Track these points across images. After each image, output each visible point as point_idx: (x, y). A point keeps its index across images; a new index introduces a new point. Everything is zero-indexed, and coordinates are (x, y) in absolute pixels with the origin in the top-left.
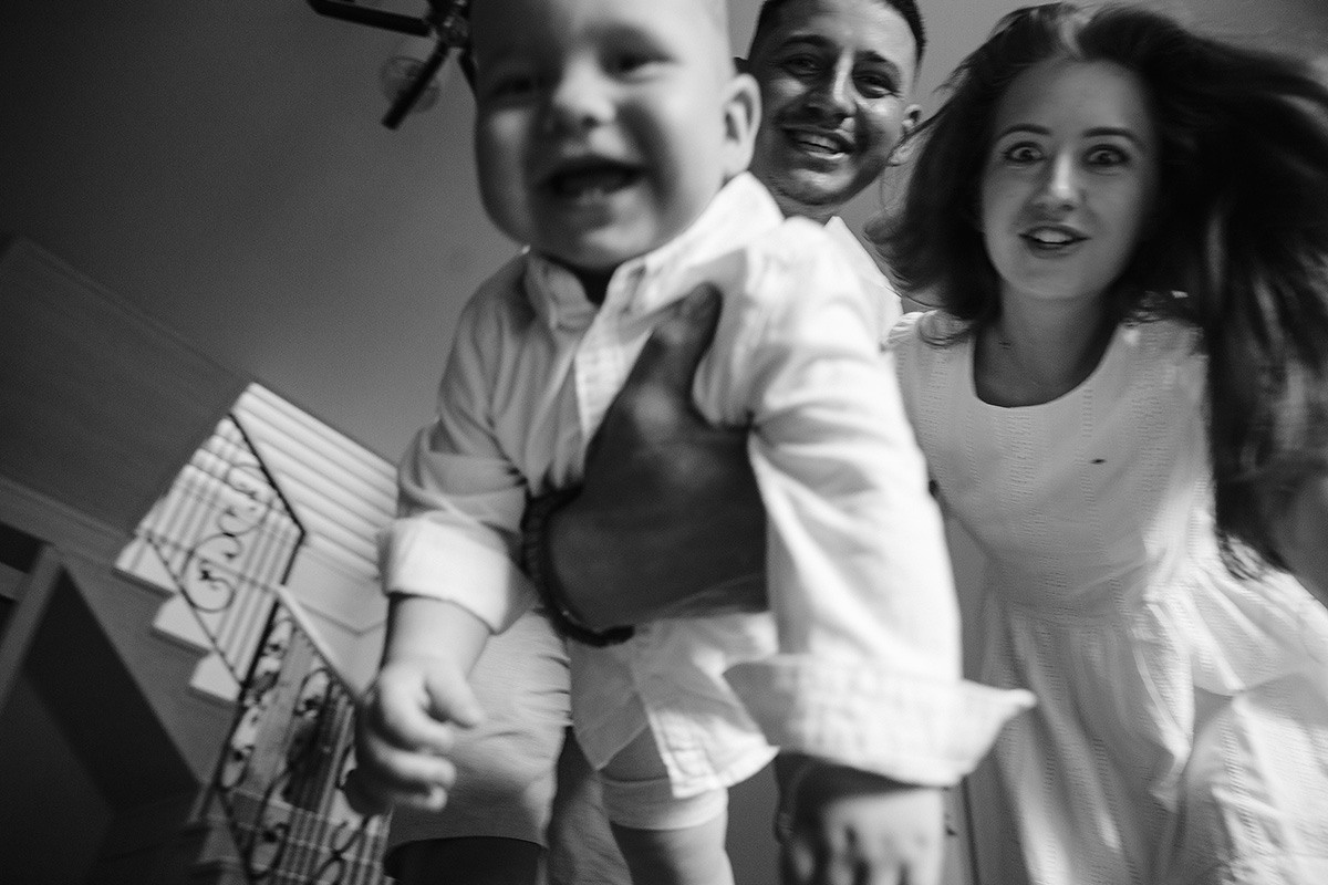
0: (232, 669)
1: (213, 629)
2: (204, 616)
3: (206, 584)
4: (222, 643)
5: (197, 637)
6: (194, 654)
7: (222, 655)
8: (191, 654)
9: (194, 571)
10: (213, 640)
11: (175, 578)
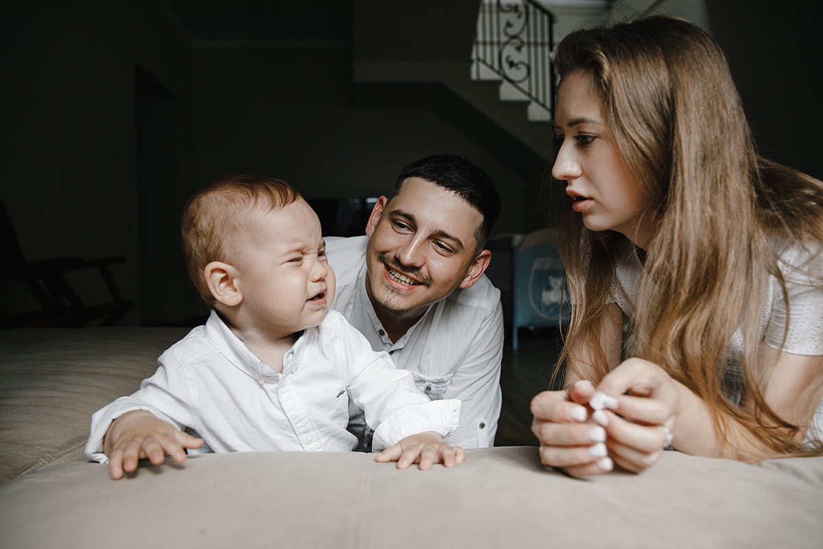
0: (544, 105)
1: (527, 89)
2: (520, 85)
3: (514, 69)
4: (534, 94)
5: (521, 97)
6: (523, 106)
7: (537, 100)
8: (522, 106)
9: (506, 66)
10: (529, 95)
11: (498, 73)
